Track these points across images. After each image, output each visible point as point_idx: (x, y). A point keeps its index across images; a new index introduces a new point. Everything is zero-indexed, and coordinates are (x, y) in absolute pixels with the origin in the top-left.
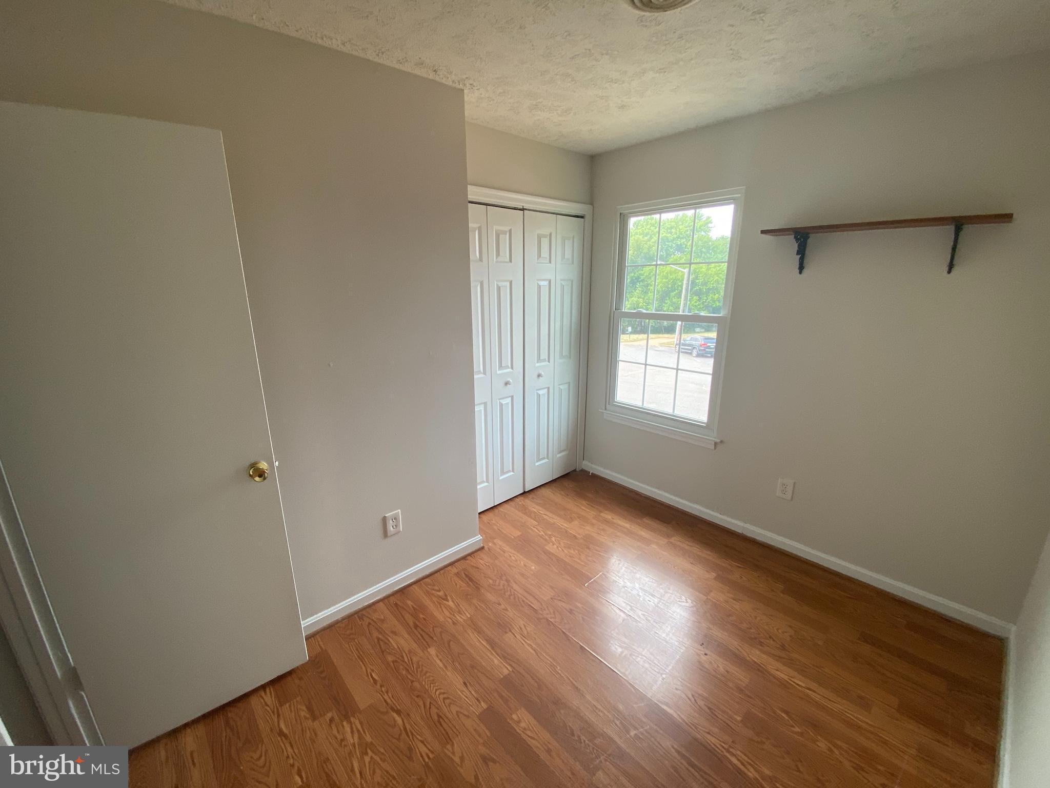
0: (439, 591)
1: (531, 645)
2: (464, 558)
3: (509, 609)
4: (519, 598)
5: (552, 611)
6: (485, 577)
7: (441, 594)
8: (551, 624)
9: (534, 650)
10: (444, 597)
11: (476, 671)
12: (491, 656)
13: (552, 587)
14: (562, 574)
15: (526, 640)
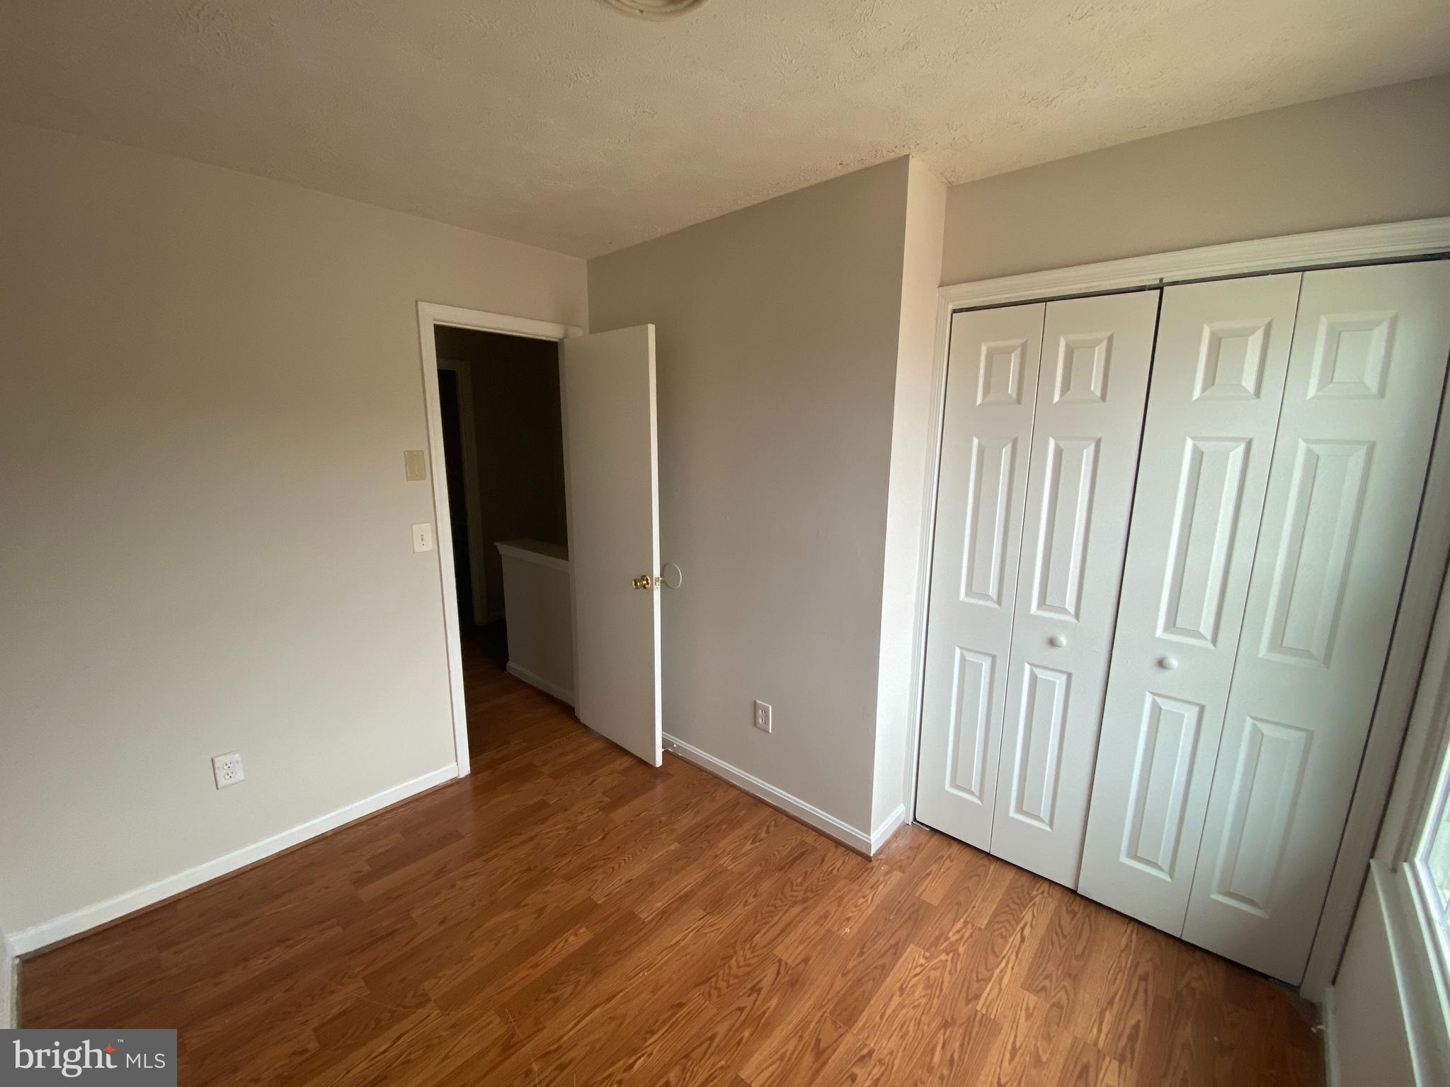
0: (767, 832)
1: (683, 940)
2: (838, 843)
3: (746, 908)
4: (772, 917)
5: (752, 961)
6: (806, 873)
7: (763, 835)
8: (724, 962)
9: (676, 944)
10: (757, 839)
11: (647, 887)
12: (667, 898)
13: (806, 960)
14: (844, 975)
15: (694, 932)
